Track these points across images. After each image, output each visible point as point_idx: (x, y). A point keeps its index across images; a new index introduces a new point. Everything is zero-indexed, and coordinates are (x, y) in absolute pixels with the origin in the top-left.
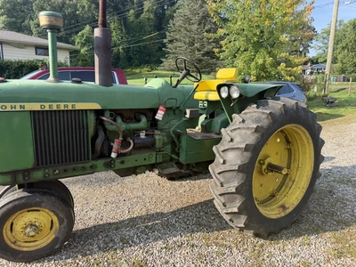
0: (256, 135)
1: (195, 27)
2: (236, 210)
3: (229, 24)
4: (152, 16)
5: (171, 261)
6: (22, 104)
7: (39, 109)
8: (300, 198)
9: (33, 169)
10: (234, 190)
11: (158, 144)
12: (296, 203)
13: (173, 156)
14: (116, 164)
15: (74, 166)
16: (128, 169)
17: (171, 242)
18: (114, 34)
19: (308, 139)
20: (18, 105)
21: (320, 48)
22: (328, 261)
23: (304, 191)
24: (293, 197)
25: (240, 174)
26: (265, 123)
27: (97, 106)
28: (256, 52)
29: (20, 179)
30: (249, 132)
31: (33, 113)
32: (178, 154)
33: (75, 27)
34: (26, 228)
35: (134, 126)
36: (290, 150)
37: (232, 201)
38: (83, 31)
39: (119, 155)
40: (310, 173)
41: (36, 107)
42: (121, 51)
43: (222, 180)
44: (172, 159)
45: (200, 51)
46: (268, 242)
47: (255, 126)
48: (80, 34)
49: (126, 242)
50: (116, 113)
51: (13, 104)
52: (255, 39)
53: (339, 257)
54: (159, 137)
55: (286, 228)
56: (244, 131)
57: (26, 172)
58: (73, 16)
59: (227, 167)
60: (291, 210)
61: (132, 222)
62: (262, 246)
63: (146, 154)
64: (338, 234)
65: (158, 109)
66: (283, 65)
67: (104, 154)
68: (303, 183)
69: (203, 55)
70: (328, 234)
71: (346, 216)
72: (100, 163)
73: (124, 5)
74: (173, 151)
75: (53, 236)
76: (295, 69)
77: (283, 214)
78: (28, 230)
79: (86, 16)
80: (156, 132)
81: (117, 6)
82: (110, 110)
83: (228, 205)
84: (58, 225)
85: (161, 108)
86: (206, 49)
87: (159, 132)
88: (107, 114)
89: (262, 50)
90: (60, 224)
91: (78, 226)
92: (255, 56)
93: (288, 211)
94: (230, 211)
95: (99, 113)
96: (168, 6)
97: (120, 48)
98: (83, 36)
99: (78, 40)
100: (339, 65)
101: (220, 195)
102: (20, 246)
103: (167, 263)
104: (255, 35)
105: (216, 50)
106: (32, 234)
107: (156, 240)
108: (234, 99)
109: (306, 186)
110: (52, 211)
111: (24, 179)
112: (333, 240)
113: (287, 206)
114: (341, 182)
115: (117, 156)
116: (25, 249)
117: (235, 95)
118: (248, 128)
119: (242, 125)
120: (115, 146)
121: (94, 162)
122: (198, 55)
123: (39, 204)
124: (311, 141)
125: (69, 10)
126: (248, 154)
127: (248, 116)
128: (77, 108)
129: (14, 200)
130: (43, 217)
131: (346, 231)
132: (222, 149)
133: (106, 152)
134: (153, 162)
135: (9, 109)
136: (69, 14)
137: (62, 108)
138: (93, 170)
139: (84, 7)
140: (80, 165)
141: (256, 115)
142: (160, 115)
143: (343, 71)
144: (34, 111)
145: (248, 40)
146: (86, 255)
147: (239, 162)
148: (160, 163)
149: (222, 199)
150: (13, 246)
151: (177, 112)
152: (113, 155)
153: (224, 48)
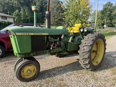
0: (92, 42)
1: (55, 11)
2: (87, 63)
3: (68, 11)
4: (39, 7)
5: (70, 78)
6: (29, 33)
7: (33, 35)
8: (101, 60)
9: (31, 53)
10: (87, 57)
11: (62, 45)
12: (100, 61)
13: (66, 49)
14: (52, 51)
15: (41, 52)
16: (54, 53)
17: (68, 74)
18: (26, 13)
19: (103, 43)
20: (28, 33)
21: (92, 18)
22: (112, 75)
23: (102, 58)
24: (99, 60)
25: (89, 53)
26: (94, 38)
27: (47, 34)
28: (76, 19)
29: (27, 56)
30: (90, 41)
31: (32, 36)
32: (67, 49)
33: (13, 10)
34: (28, 71)
35: (56, 40)
36: (97, 47)
37: (86, 60)
38: (16, 12)
39: (53, 49)
40: (103, 53)
41: (32, 34)
42: (29, 18)
43: (83, 55)
44: (65, 50)
45: (57, 19)
46: (95, 72)
47: (92, 39)
48: (14, 12)
49: (55, 75)
50: (52, 36)
51: (26, 33)
52: (76, 15)
53: (114, 74)
54: (62, 43)
55: (98, 68)
56: (89, 41)
57: (29, 54)
58: (12, 6)
59: (85, 51)
60: (99, 63)
61: (54, 69)
62: (93, 73)
63: (59, 48)
64: (112, 69)
65: (62, 35)
66: (84, 23)
67: (48, 48)
68: (101, 56)
69: (58, 20)
70: (109, 69)
71: (112, 65)
72: (48, 51)
73: (30, 4)
74: (65, 48)
75: (35, 74)
76: (88, 25)
77: (97, 64)
78: (29, 71)
79: (16, 6)
80: (61, 42)
81: (27, 3)
82: (50, 35)
83: (85, 62)
84: (36, 70)
85: (63, 35)
86: (59, 18)
87: (62, 42)
88: (50, 36)
89: (78, 19)
90: (37, 70)
91: (41, 70)
92: (76, 20)
93: (98, 63)
94: (85, 63)
95: (47, 36)
96: (44, 4)
97: (29, 17)
98: (16, 13)
99: (14, 15)
100: (98, 24)
101: (82, 59)
102: (25, 77)
103: (69, 79)
104: (76, 14)
105: (64, 19)
106: (30, 72)
107: (63, 73)
108: (85, 32)
109: (102, 56)
110: (35, 66)
111: (28, 56)
112: (111, 70)
113: (98, 62)
114: (108, 56)
115: (52, 49)
116: (27, 78)
117: (86, 31)
118: (90, 40)
119: (88, 39)
120: (52, 46)
121: (46, 51)
122: (56, 20)
123: (32, 64)
124: (104, 44)
125: (11, 4)
126: (91, 47)
127: (89, 36)
128: (43, 35)
129: (25, 62)
130: (32, 68)
131: (114, 68)
132: (83, 46)
133: (49, 48)
134: (61, 51)
135: (25, 35)
136: (11, 6)
137: (39, 35)
138: (46, 53)
139: (16, 4)
140: (43, 52)
141: (92, 36)
142: (62, 37)
143: (99, 26)
144: (32, 35)
145: (73, 16)
146: (45, 79)
147: (88, 49)
148: (62, 51)
149: (83, 60)
150: (23, 77)
151: (66, 36)
152: (51, 48)
153: (66, 18)
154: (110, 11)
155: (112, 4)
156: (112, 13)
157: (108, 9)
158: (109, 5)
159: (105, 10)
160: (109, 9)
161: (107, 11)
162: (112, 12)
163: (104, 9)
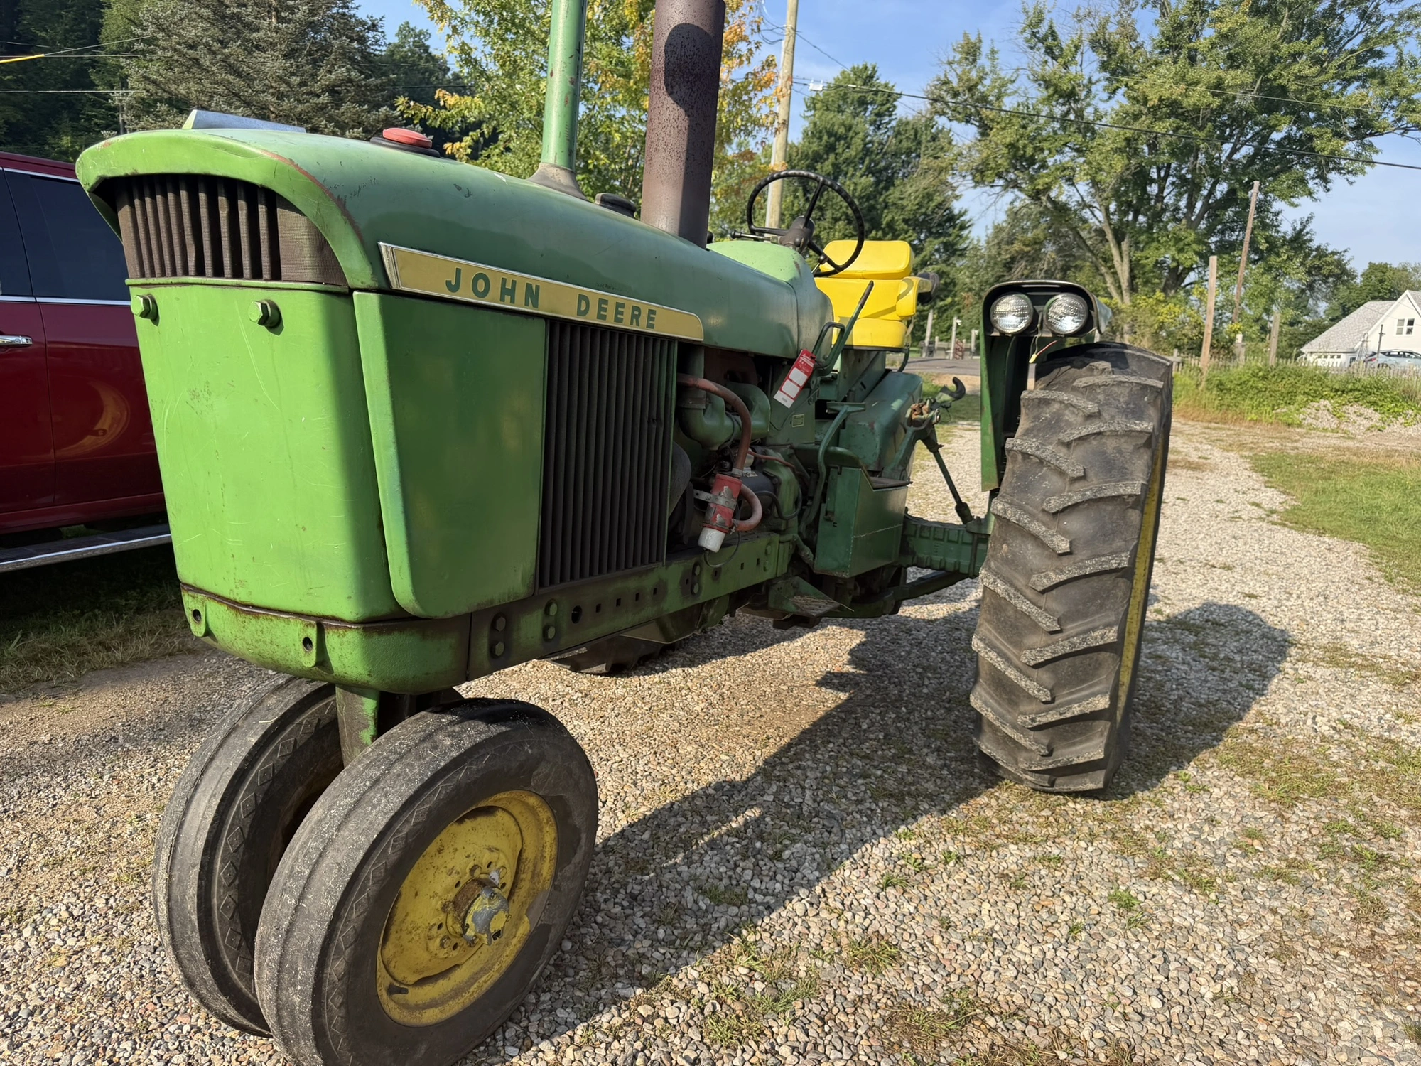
0: (1146, 458)
2: (1104, 705)
6: (533, 279)
7: (574, 316)
10: (1113, 636)
14: (705, 579)
15: (619, 586)
20: (521, 281)
22: (1283, 817)
29: (481, 652)
43: (1060, 608)
51: (509, 274)
57: (503, 618)
59: (1088, 562)
72: (673, 573)
75: (525, 930)
80: (772, 453)
84: (548, 868)
85: (804, 356)
87: (778, 457)
90: (560, 862)
94: (1074, 711)
102: (409, 1006)
103: (950, 924)
106: (499, 922)
108: (1044, 343)
111: (492, 651)
128: (657, 327)
130: (505, 839)
133: (686, 527)
135: (495, 296)
142: (789, 390)
149: (1046, 675)
150: (395, 1011)
152: (711, 539)
154: (869, 171)
155: (890, 98)
156: (894, 194)
157: (857, 143)
158: (862, 103)
159: (831, 148)
160: (866, 152)
161: (848, 162)
162: (890, 182)
163: (815, 133)
